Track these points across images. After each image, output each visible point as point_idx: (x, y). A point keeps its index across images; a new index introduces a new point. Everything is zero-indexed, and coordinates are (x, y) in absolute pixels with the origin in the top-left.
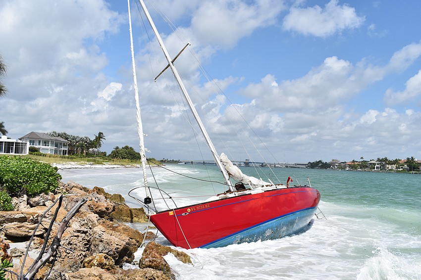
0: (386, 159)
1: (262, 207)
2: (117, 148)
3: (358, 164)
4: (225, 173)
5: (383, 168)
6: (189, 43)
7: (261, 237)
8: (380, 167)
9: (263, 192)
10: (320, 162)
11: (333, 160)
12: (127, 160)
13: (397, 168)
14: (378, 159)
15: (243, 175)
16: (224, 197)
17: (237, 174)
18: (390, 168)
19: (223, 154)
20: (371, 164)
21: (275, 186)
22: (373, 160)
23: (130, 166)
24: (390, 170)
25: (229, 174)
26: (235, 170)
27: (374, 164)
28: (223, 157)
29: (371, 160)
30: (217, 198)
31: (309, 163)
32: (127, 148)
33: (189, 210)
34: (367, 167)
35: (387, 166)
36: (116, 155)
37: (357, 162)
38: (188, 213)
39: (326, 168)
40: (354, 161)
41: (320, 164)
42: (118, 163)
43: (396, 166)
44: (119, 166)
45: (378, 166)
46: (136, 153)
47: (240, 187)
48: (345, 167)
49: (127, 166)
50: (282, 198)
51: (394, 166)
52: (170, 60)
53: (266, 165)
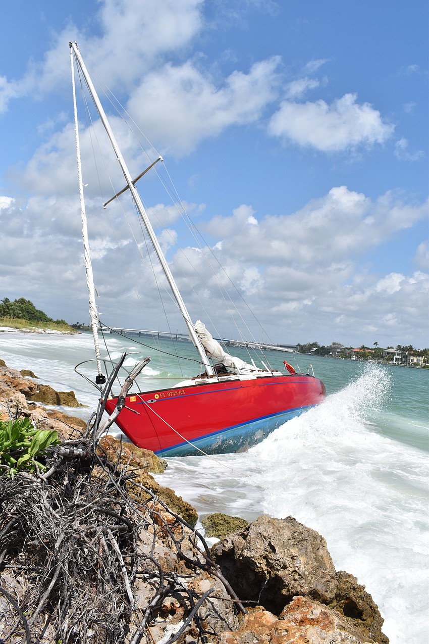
0: (411, 348)
1: (253, 400)
2: (7, 300)
3: (369, 352)
4: (201, 349)
5: (405, 360)
6: (160, 157)
7: (249, 440)
8: (401, 359)
9: (255, 378)
10: (315, 345)
11: (334, 344)
12: (24, 321)
13: (425, 361)
14: (399, 346)
15: (224, 354)
16: (202, 383)
17: (217, 352)
18: (415, 361)
19: (199, 322)
20: (388, 353)
21: (270, 372)
22: (391, 348)
23: (28, 330)
24: (415, 364)
25: (207, 351)
26: (215, 346)
27: (393, 354)
28: (200, 326)
29: (388, 348)
30: (193, 383)
31: (298, 345)
32: (22, 301)
33: (157, 396)
34: (382, 357)
35: (412, 358)
36: (5, 312)
37: (368, 349)
38: (155, 401)
39: (322, 355)
40: (363, 348)
41: (315, 349)
42: (10, 324)
43: (424, 360)
44: (11, 329)
45: (398, 357)
46: (37, 311)
47: (221, 370)
48: (350, 355)
49: (24, 330)
50: (280, 389)
51: (422, 359)
52: (130, 180)
53: (233, 344)
